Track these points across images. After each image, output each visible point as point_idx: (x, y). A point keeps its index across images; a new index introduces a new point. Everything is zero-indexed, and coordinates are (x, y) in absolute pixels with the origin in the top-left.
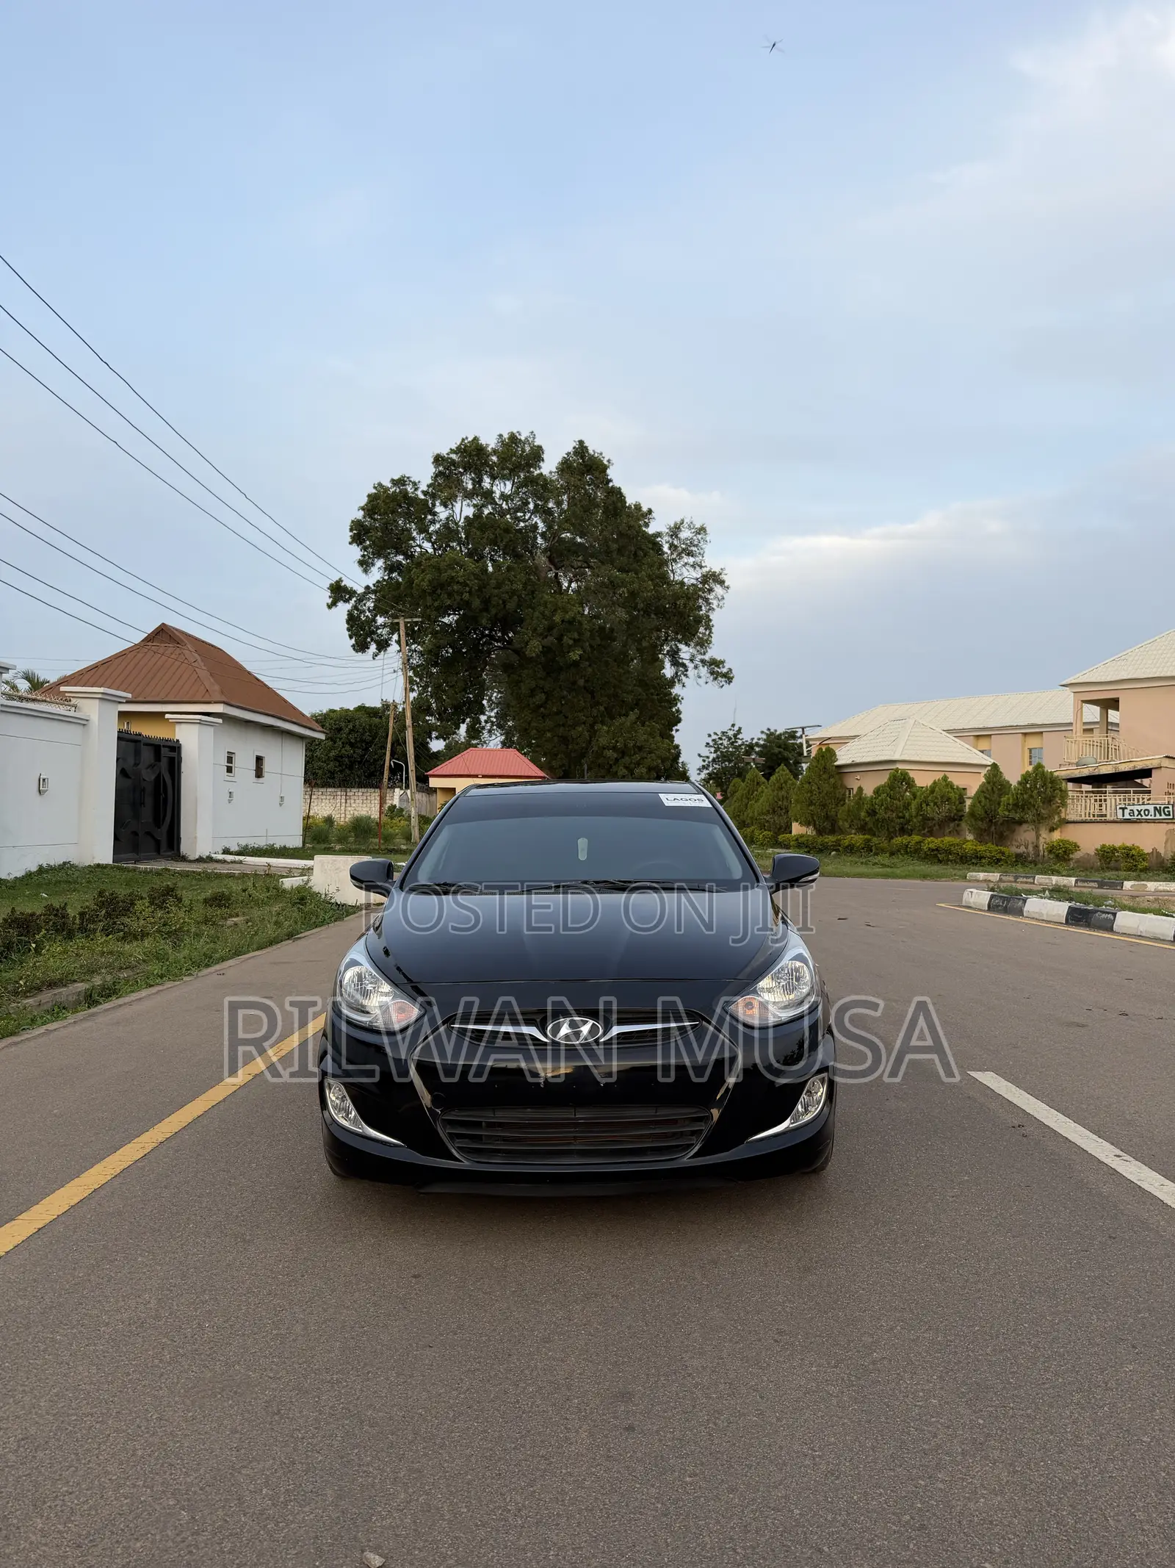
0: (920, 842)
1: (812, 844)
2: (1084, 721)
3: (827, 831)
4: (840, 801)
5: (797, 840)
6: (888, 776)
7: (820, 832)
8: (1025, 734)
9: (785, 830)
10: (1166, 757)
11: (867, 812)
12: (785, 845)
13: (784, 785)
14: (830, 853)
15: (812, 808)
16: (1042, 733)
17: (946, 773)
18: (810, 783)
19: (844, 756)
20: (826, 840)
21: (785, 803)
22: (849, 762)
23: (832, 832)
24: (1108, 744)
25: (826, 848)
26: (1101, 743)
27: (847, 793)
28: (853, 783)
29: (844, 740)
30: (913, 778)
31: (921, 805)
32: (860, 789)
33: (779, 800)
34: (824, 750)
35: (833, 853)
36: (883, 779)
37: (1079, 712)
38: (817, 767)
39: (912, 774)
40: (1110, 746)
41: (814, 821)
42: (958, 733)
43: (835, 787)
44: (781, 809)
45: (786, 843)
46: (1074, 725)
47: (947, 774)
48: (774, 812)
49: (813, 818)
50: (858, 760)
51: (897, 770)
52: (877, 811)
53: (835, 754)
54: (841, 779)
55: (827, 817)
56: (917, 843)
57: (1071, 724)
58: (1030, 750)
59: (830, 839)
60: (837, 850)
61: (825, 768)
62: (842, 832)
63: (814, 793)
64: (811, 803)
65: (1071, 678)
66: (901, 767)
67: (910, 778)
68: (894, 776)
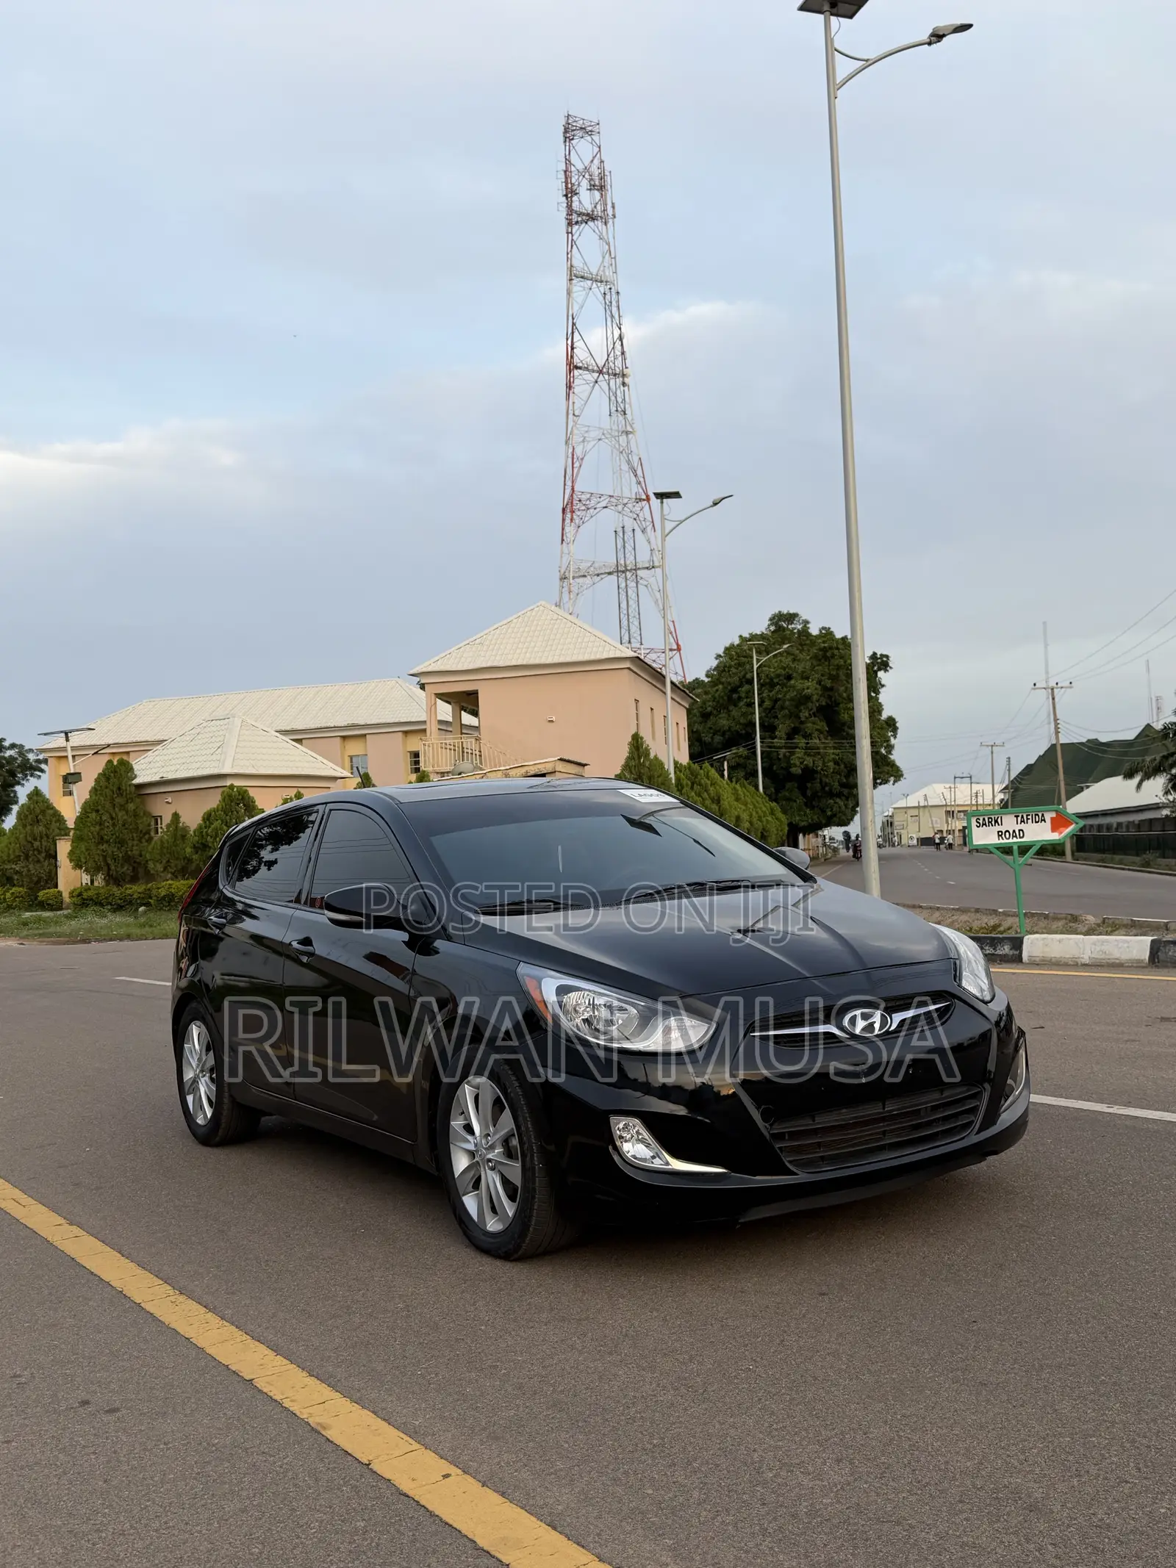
1: (106, 898)
2: (439, 718)
3: (128, 879)
4: (145, 834)
5: (80, 894)
6: (219, 797)
7: (113, 879)
8: (344, 738)
9: (47, 882)
10: (561, 760)
11: (194, 847)
12: (48, 904)
13: (40, 817)
14: (137, 909)
15: (104, 846)
16: (365, 735)
17: (300, 789)
18: (97, 811)
19: (146, 770)
20: (129, 892)
21: (44, 843)
22: (156, 778)
23: (134, 879)
24: (463, 748)
25: (130, 903)
26: (454, 746)
27: (153, 823)
28: (164, 810)
29: (145, 746)
30: (253, 798)
32: (176, 816)
33: (35, 840)
34: (115, 763)
35: (142, 909)
36: (213, 801)
37: (432, 709)
38: (107, 787)
39: (252, 793)
40: (465, 750)
41: (108, 865)
42: (299, 737)
43: (136, 815)
44: (40, 852)
45: (50, 902)
46: (428, 723)
47: (302, 791)
48: (27, 857)
49: (105, 860)
50: (170, 776)
51: (232, 787)
52: (210, 845)
53: (132, 769)
54: (143, 803)
55: (127, 859)
57: (425, 722)
58: (351, 757)
59: (135, 889)
60: (147, 904)
61: (119, 789)
62: (150, 877)
63: (107, 824)
64: (102, 840)
65: (422, 666)
66: (238, 783)
67: (249, 797)
68: (230, 796)
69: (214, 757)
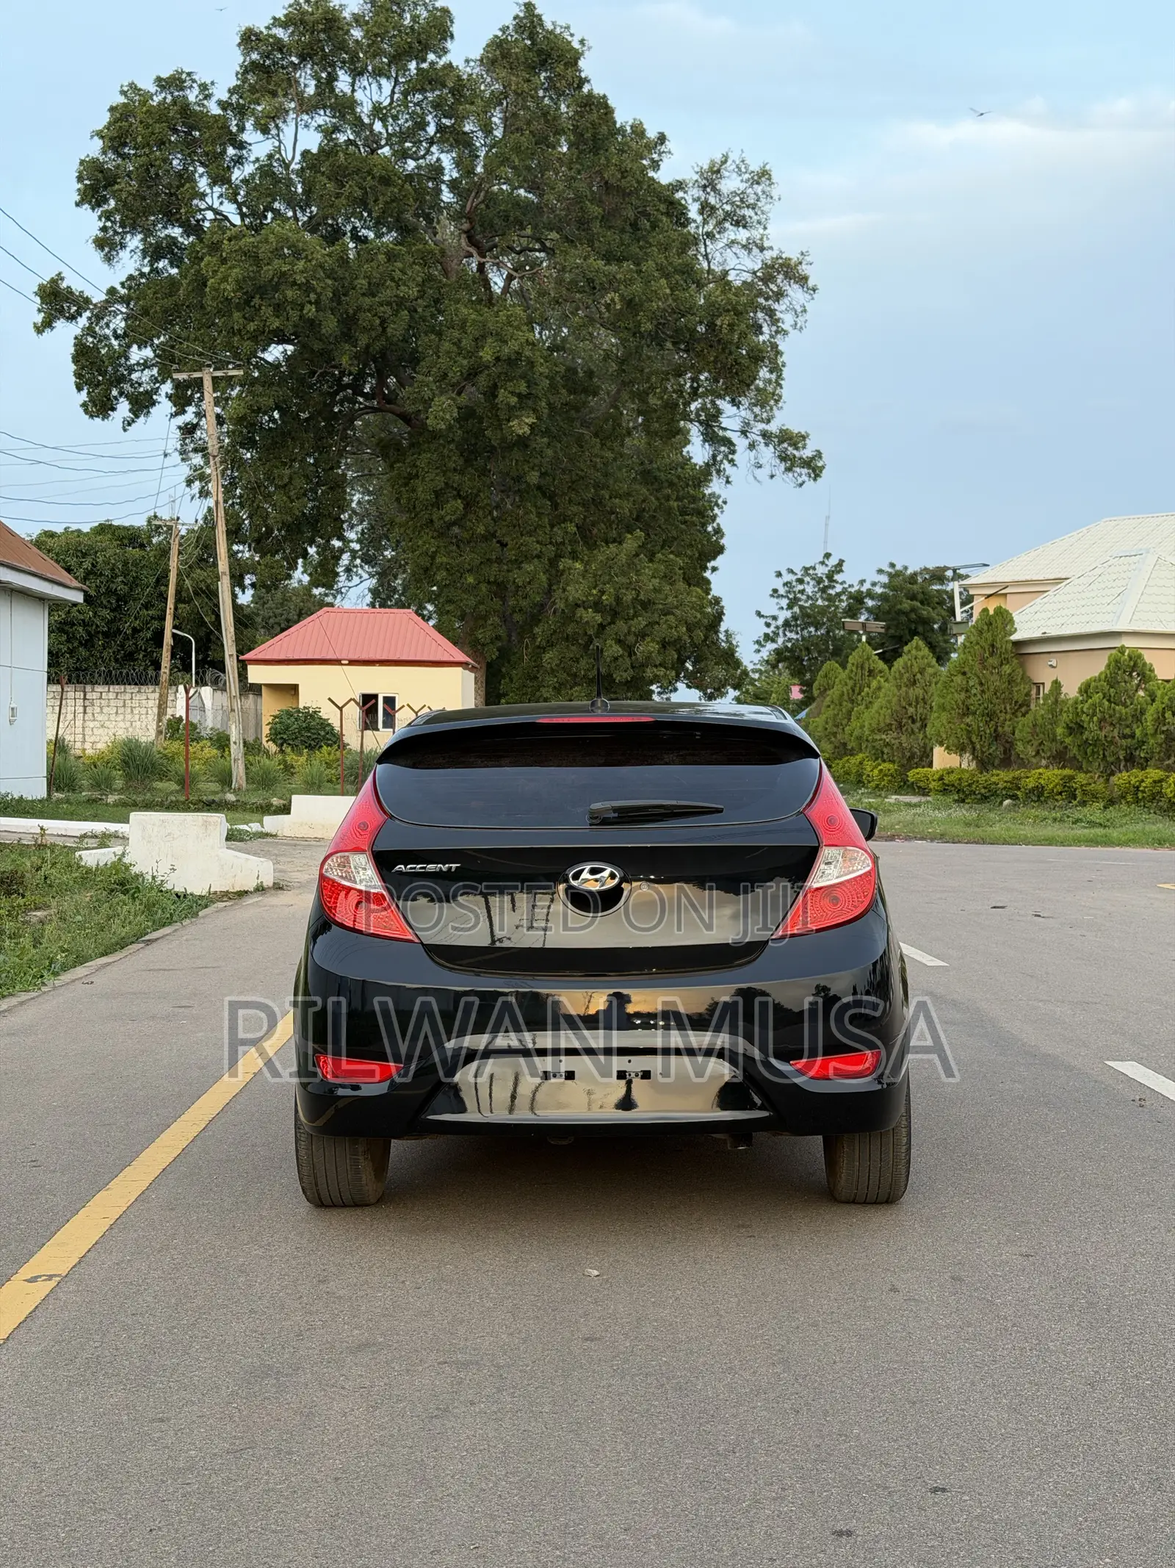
0: (1161, 781)
1: (970, 785)
3: (997, 762)
4: (1021, 706)
5: (941, 779)
6: (1105, 661)
7: (984, 764)
9: (921, 760)
11: (1068, 727)
12: (919, 787)
13: (919, 676)
14: (1001, 803)
15: (969, 720)
18: (964, 674)
19: (1027, 625)
20: (994, 779)
21: (920, 710)
22: (1037, 634)
23: (1006, 762)
25: (995, 794)
27: (1034, 692)
28: (1044, 673)
29: (1035, 588)
30: (1151, 665)
31: (1163, 713)
32: (1057, 685)
33: (910, 705)
34: (991, 612)
35: (1007, 802)
36: (1096, 667)
38: (978, 643)
39: (1148, 657)
41: (973, 743)
43: (1011, 681)
44: (914, 721)
45: (921, 784)
48: (900, 726)
49: (970, 739)
50: (1054, 632)
51: (1122, 650)
52: (1085, 725)
53: (1011, 621)
54: (1022, 665)
55: (997, 737)
56: (1155, 782)
59: (1001, 777)
60: (1014, 797)
61: (993, 646)
62: (1023, 764)
63: (974, 691)
64: (967, 711)
66: (1129, 643)
67: (1145, 664)
68: (1117, 661)
69: (1110, 608)
